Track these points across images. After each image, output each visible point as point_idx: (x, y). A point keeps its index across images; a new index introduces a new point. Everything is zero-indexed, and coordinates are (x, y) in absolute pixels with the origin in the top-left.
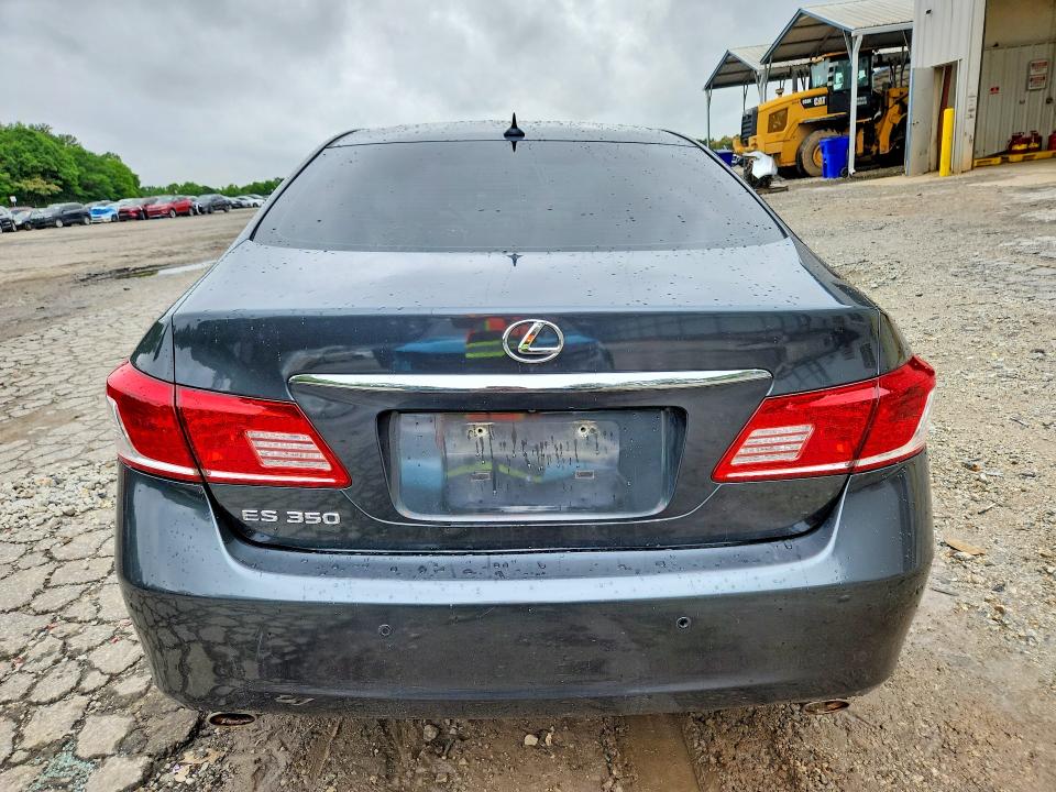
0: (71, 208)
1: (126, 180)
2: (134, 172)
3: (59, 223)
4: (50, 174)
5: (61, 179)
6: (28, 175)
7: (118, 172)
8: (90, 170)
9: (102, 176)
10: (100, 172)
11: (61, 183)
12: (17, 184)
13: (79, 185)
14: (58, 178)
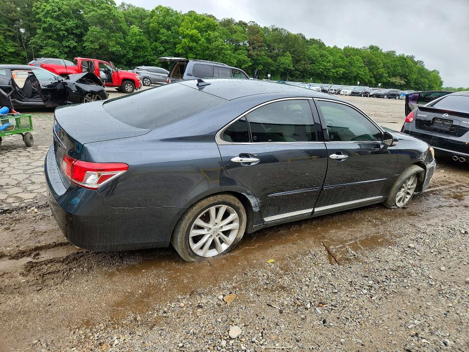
0: (394, 91)
1: (436, 83)
2: (442, 80)
3: (385, 97)
4: (404, 76)
5: (407, 79)
6: (395, 76)
7: (435, 79)
8: (422, 77)
9: (426, 80)
10: (426, 78)
11: (406, 80)
12: (389, 79)
13: (414, 83)
14: (406, 78)
